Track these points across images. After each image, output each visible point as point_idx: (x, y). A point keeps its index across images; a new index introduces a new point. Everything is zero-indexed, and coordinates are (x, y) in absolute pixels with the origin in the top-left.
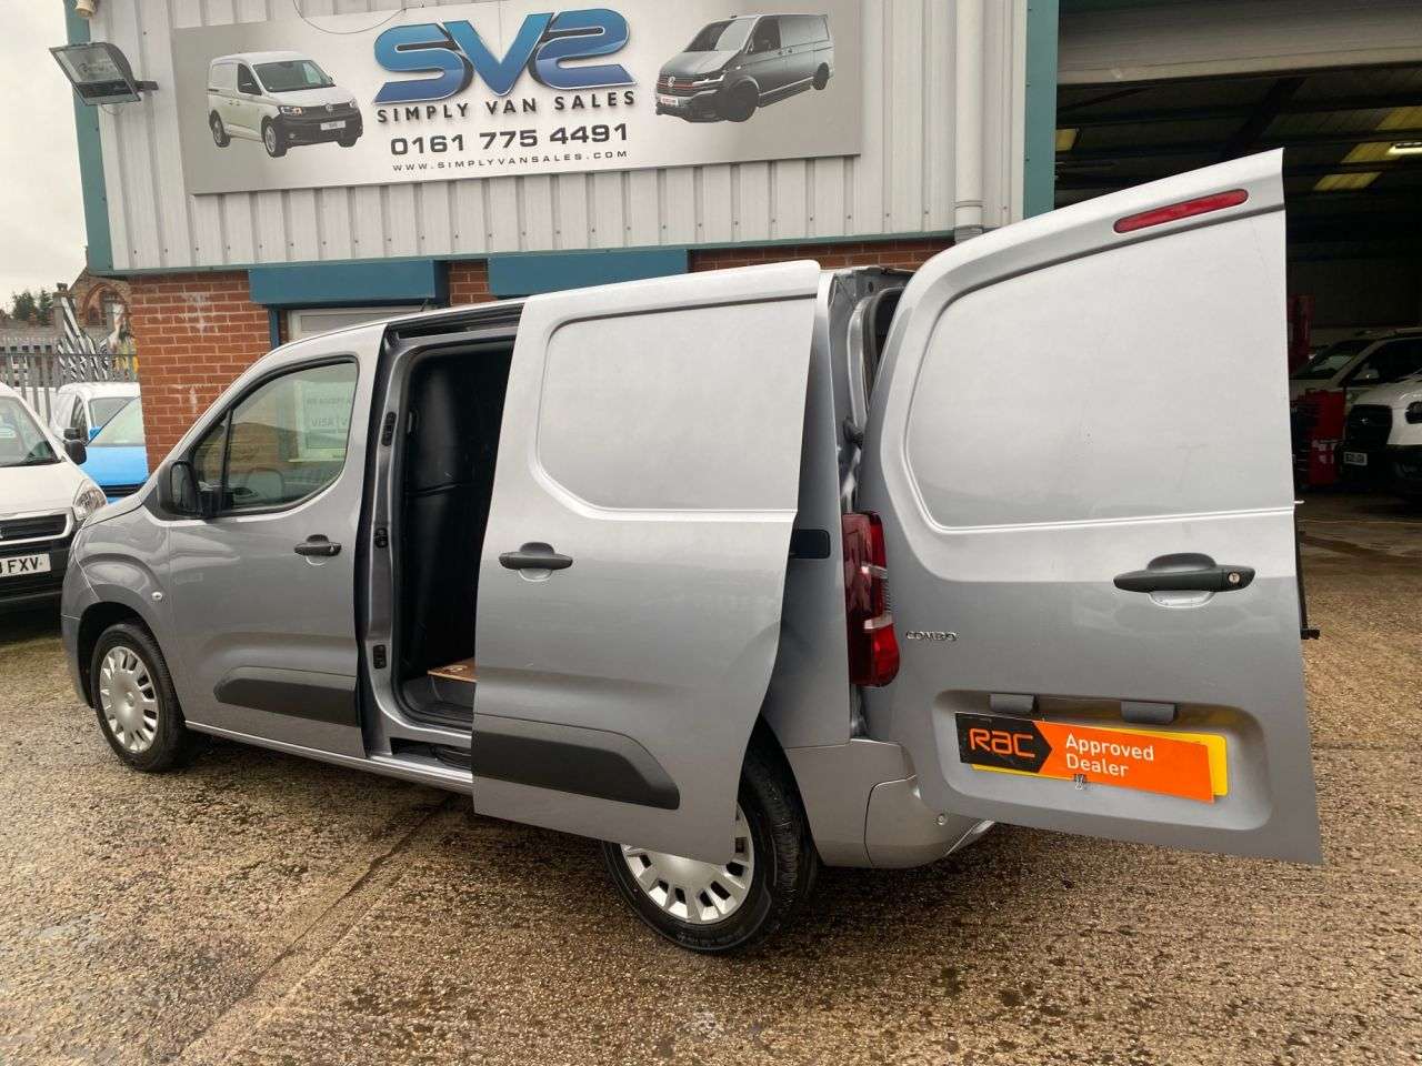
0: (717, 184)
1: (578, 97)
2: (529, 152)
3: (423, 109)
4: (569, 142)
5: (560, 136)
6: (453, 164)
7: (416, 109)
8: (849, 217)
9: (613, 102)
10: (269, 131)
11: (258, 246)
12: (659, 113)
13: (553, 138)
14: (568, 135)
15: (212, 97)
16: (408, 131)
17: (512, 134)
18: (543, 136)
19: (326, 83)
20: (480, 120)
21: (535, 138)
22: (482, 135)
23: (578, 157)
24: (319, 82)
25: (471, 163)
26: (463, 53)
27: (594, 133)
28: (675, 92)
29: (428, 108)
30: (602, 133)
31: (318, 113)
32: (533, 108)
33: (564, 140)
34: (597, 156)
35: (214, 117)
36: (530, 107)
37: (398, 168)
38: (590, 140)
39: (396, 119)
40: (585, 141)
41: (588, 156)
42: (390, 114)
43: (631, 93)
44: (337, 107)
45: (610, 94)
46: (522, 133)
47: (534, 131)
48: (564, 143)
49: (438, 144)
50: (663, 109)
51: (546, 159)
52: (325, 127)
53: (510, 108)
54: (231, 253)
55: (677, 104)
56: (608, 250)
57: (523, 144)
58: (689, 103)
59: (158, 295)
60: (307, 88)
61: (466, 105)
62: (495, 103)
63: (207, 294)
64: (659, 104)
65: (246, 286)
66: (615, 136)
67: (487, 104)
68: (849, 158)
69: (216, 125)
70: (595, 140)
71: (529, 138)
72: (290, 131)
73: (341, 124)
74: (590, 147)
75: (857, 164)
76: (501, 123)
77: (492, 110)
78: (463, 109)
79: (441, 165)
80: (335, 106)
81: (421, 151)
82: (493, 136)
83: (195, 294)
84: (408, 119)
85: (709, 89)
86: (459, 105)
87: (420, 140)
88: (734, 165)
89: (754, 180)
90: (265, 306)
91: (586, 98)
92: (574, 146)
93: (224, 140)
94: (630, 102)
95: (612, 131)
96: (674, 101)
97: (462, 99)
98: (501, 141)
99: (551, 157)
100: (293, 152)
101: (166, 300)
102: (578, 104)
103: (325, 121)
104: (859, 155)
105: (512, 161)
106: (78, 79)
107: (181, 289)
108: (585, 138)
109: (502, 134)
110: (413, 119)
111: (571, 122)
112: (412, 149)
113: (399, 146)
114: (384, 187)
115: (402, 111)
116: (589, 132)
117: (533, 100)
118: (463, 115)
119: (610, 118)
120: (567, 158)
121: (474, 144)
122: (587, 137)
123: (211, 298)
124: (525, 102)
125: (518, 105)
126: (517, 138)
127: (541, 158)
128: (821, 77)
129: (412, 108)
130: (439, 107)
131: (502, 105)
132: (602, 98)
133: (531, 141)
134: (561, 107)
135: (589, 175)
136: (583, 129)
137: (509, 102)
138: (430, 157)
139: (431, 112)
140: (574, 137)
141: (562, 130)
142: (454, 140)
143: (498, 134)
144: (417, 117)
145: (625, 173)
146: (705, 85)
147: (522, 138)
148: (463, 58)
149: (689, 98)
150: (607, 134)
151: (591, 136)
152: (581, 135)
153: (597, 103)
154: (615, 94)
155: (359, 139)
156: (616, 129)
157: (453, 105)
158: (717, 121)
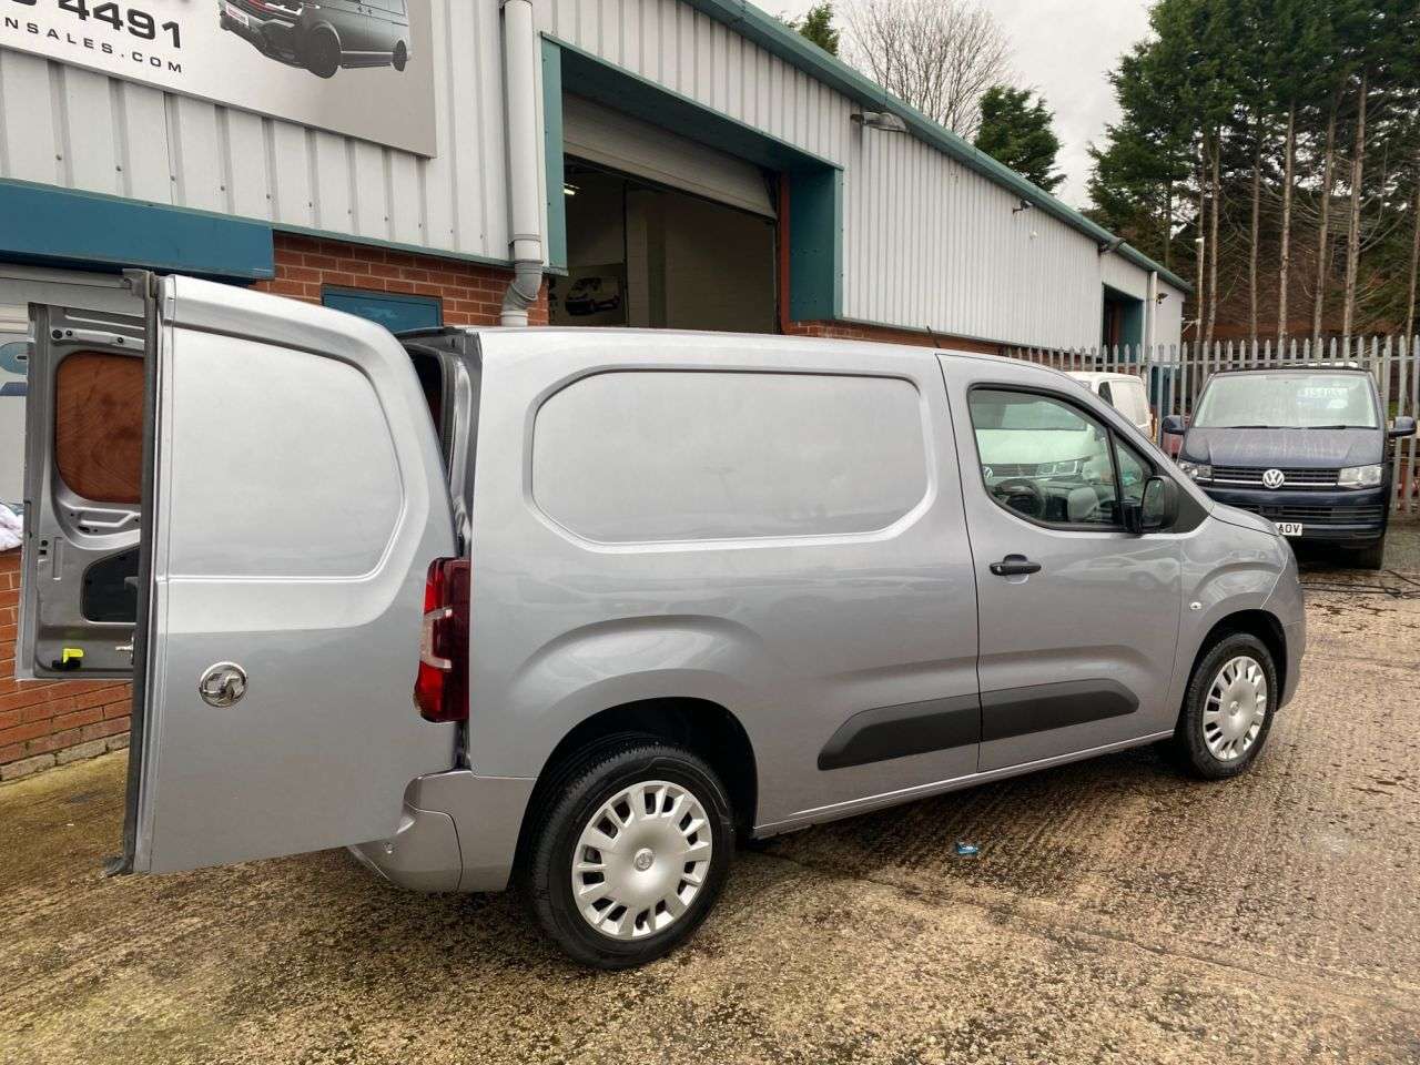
2: (24, 13)
4: (91, 18)
5: (75, 5)
12: (224, 26)
14: (89, 7)
23: (107, 49)
27: (132, 21)
28: (246, 7)
30: (143, 25)
33: (82, 12)
38: (124, 29)
48: (82, 17)
50: (228, 23)
51: (52, 33)
55: (247, 24)
58: (262, 28)
64: (223, 13)
66: (162, 36)
68: (421, 159)
70: (133, 32)
74: (123, 40)
85: (285, 19)
88: (310, 130)
89: (330, 155)
95: (158, 27)
99: (61, 33)
104: (430, 158)
108: (117, 24)
116: (123, 16)
119: (156, 8)
120: (88, 44)
122: (121, 23)
127: (43, 31)
128: (399, 57)
135: (116, 80)
136: (114, 8)
140: (98, 13)
145: (170, 95)
146: (281, 12)
149: (261, 22)
150: (151, 25)
151: (127, 23)
152: (110, 16)
156: (165, 28)
158: (297, 65)
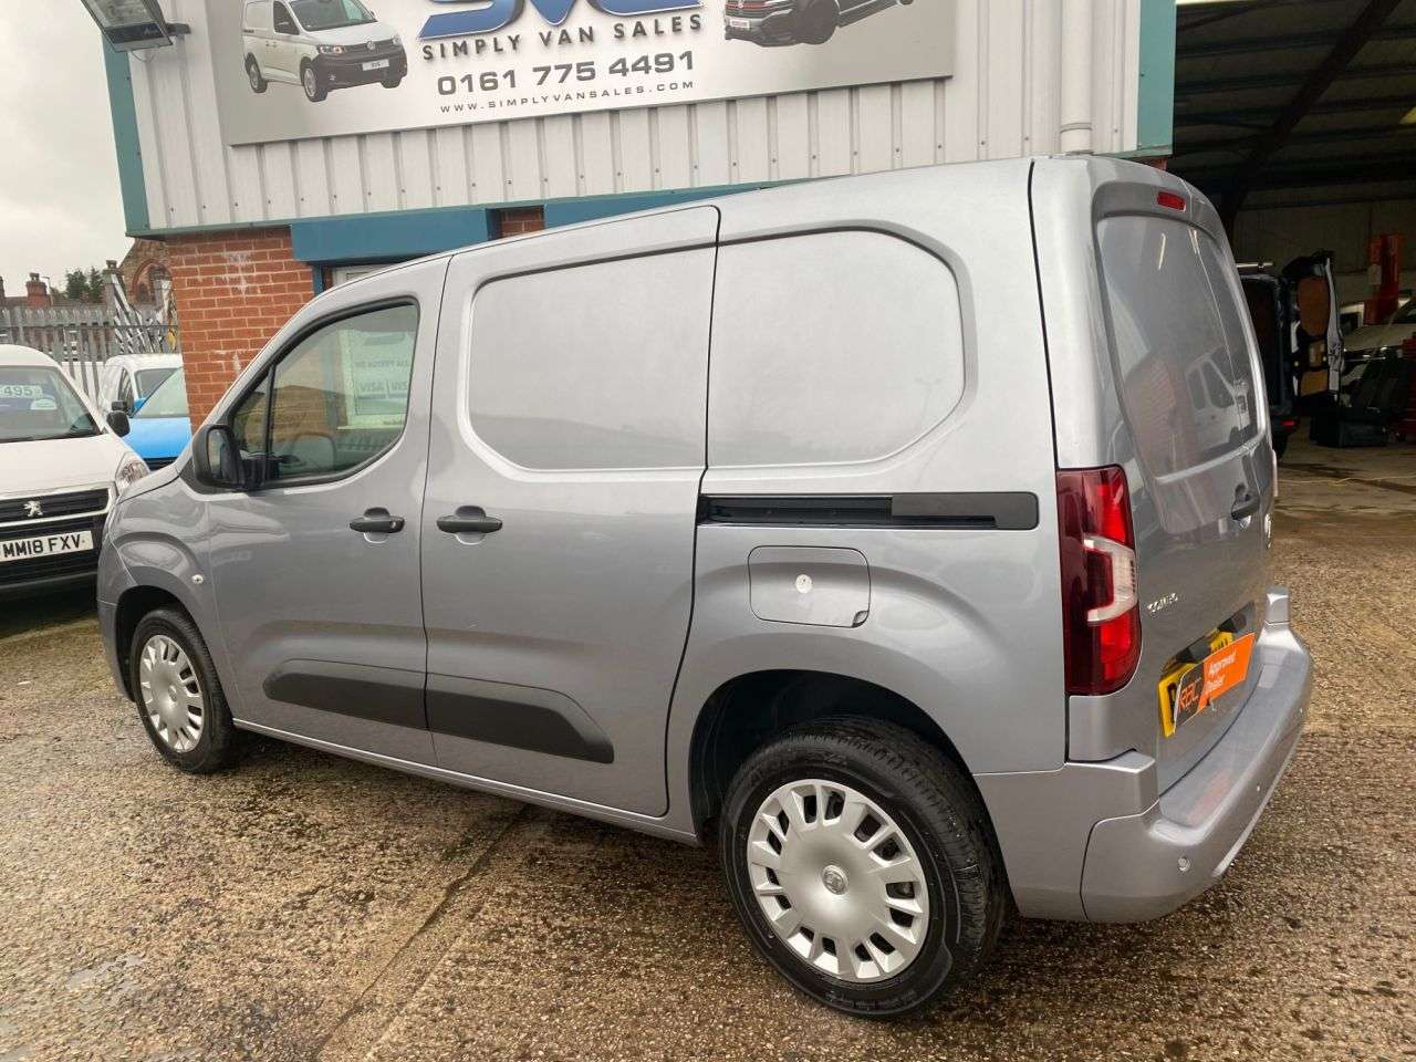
0: (793, 115)
1: (639, 24)
2: (586, 87)
3: (471, 43)
4: (630, 73)
5: (619, 68)
6: (505, 103)
7: (464, 44)
8: (940, 147)
9: (678, 27)
10: (308, 74)
11: (299, 200)
12: (728, 38)
13: (612, 70)
14: (629, 66)
15: (248, 39)
16: (455, 67)
17: (569, 67)
18: (601, 69)
19: (367, 19)
20: (533, 53)
21: (593, 71)
22: (536, 70)
23: (640, 90)
24: (360, 17)
25: (524, 101)
27: (657, 62)
28: (746, 14)
29: (477, 41)
30: (666, 63)
31: (359, 51)
32: (591, 38)
33: (624, 72)
34: (660, 88)
35: (250, 60)
36: (587, 36)
37: (445, 109)
38: (652, 71)
39: (443, 55)
40: (647, 72)
41: (651, 89)
42: (436, 47)
43: (698, 16)
44: (381, 45)
45: (674, 19)
46: (579, 65)
47: (592, 63)
48: (624, 75)
49: (489, 82)
50: (732, 33)
51: (606, 93)
52: (367, 67)
53: (565, 39)
54: (272, 207)
55: (748, 27)
56: (673, 192)
57: (580, 79)
58: (761, 25)
59: (197, 255)
60: (346, 25)
61: (517, 37)
62: (549, 34)
63: (248, 253)
64: (728, 28)
65: (288, 243)
66: (680, 65)
67: (541, 34)
68: (940, 81)
69: (253, 69)
70: (658, 70)
71: (586, 71)
72: (331, 73)
73: (385, 64)
74: (653, 79)
75: (949, 86)
76: (555, 56)
77: (547, 41)
78: (515, 42)
79: (492, 105)
80: (377, 44)
81: (471, 89)
82: (547, 70)
83: (235, 253)
84: (456, 54)
85: (784, 9)
86: (510, 37)
87: (468, 78)
88: (812, 93)
89: (833, 110)
90: (309, 264)
91: (648, 24)
92: (635, 78)
93: (262, 86)
94: (696, 26)
95: (676, 59)
96: (745, 23)
97: (513, 31)
98: (555, 75)
99: (611, 91)
100: (333, 95)
101: (206, 260)
102: (640, 31)
103: (367, 60)
104: (950, 77)
105: (568, 97)
106: (106, 23)
107: (220, 249)
108: (647, 69)
109: (557, 67)
110: (462, 55)
111: (632, 51)
112: (462, 87)
113: (447, 86)
114: (431, 131)
115: (449, 45)
116: (651, 62)
117: (591, 28)
118: (515, 48)
119: (674, 46)
120: (627, 91)
121: (527, 79)
122: (650, 68)
123: (252, 258)
124: (581, 31)
125: (574, 34)
126: (574, 72)
127: (599, 93)
129: (459, 43)
130: (489, 41)
131: (556, 35)
132: (666, 23)
133: (588, 74)
134: (620, 35)
135: (653, 109)
136: (645, 59)
137: (564, 32)
138: (480, 96)
139: (480, 47)
140: (635, 68)
141: (623, 61)
142: (505, 76)
143: (553, 68)
144: (466, 53)
145: (691, 106)
146: (779, 4)
147: (579, 71)
149: (761, 20)
150: (671, 63)
151: (654, 66)
152: (643, 65)
153: (660, 29)
154: (679, 18)
155: (403, 79)
156: (681, 58)
157: (503, 38)
158: (792, 44)
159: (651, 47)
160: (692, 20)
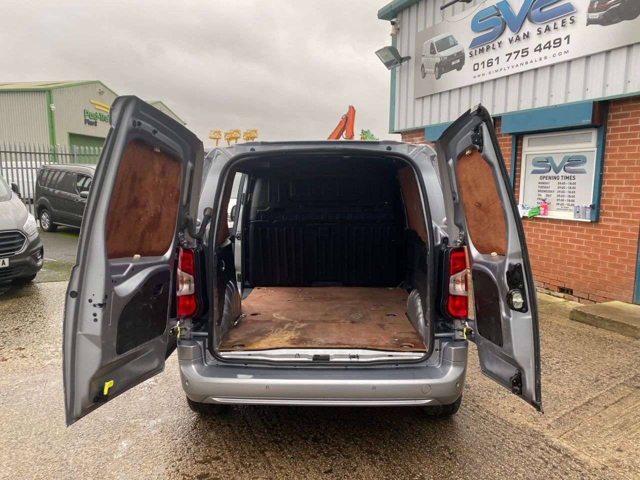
0: (618, 59)
1: (547, 26)
3: (485, 48)
4: (542, 51)
5: (538, 49)
6: (494, 72)
7: (483, 48)
9: (564, 24)
10: (437, 69)
12: (588, 25)
13: (536, 50)
14: (542, 47)
15: (422, 58)
16: (479, 59)
17: (518, 52)
18: (531, 50)
19: (455, 44)
20: (508, 48)
21: (528, 52)
22: (507, 55)
23: (546, 58)
24: (453, 44)
25: (501, 70)
26: (502, 17)
27: (554, 43)
28: (598, 10)
29: (487, 46)
30: (558, 42)
31: (451, 58)
32: (528, 37)
33: (540, 50)
34: (554, 56)
35: (423, 66)
36: (527, 36)
37: (474, 77)
38: (552, 48)
39: (476, 54)
40: (549, 49)
42: (474, 52)
43: (574, 17)
44: (458, 54)
45: (563, 20)
46: (522, 50)
47: (527, 48)
49: (490, 63)
50: (590, 22)
51: (532, 62)
52: (453, 63)
53: (518, 39)
55: (598, 17)
57: (523, 56)
58: (604, 15)
59: (408, 139)
60: (448, 48)
61: (501, 42)
62: (512, 38)
63: (419, 138)
64: (588, 19)
65: (424, 135)
66: (564, 42)
67: (509, 39)
69: (423, 70)
70: (554, 47)
71: (525, 52)
72: (445, 67)
73: (458, 61)
74: (552, 51)
76: (514, 47)
77: (511, 41)
78: (499, 44)
79: (490, 73)
81: (484, 67)
82: (511, 54)
84: (479, 53)
85: (616, 4)
86: (498, 42)
87: (483, 63)
88: (630, 46)
90: (433, 142)
91: (551, 25)
93: (424, 76)
94: (573, 22)
95: (563, 40)
96: (596, 15)
97: (500, 40)
98: (514, 55)
100: (443, 76)
102: (548, 29)
103: (453, 61)
105: (517, 66)
106: (384, 62)
107: (413, 137)
108: (550, 47)
109: (515, 53)
110: (482, 53)
111: (544, 39)
112: (481, 66)
113: (476, 67)
114: (471, 86)
115: (478, 50)
117: (528, 32)
118: (500, 47)
119: (562, 34)
120: (540, 59)
124: (524, 34)
125: (521, 36)
126: (520, 54)
129: (481, 48)
130: (491, 45)
131: (515, 38)
132: (559, 23)
133: (526, 54)
134: (540, 33)
135: (552, 66)
137: (518, 36)
138: (487, 70)
139: (488, 48)
140: (545, 48)
141: (540, 45)
142: (496, 60)
143: (513, 53)
145: (569, 62)
147: (522, 53)
148: (502, 19)
149: (605, 12)
150: (560, 42)
151: (553, 45)
152: (548, 46)
153: (556, 27)
154: (565, 19)
155: (463, 66)
156: (565, 39)
157: (496, 43)
158: (620, 21)
159: (552, 36)
160: (571, 19)
